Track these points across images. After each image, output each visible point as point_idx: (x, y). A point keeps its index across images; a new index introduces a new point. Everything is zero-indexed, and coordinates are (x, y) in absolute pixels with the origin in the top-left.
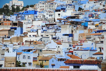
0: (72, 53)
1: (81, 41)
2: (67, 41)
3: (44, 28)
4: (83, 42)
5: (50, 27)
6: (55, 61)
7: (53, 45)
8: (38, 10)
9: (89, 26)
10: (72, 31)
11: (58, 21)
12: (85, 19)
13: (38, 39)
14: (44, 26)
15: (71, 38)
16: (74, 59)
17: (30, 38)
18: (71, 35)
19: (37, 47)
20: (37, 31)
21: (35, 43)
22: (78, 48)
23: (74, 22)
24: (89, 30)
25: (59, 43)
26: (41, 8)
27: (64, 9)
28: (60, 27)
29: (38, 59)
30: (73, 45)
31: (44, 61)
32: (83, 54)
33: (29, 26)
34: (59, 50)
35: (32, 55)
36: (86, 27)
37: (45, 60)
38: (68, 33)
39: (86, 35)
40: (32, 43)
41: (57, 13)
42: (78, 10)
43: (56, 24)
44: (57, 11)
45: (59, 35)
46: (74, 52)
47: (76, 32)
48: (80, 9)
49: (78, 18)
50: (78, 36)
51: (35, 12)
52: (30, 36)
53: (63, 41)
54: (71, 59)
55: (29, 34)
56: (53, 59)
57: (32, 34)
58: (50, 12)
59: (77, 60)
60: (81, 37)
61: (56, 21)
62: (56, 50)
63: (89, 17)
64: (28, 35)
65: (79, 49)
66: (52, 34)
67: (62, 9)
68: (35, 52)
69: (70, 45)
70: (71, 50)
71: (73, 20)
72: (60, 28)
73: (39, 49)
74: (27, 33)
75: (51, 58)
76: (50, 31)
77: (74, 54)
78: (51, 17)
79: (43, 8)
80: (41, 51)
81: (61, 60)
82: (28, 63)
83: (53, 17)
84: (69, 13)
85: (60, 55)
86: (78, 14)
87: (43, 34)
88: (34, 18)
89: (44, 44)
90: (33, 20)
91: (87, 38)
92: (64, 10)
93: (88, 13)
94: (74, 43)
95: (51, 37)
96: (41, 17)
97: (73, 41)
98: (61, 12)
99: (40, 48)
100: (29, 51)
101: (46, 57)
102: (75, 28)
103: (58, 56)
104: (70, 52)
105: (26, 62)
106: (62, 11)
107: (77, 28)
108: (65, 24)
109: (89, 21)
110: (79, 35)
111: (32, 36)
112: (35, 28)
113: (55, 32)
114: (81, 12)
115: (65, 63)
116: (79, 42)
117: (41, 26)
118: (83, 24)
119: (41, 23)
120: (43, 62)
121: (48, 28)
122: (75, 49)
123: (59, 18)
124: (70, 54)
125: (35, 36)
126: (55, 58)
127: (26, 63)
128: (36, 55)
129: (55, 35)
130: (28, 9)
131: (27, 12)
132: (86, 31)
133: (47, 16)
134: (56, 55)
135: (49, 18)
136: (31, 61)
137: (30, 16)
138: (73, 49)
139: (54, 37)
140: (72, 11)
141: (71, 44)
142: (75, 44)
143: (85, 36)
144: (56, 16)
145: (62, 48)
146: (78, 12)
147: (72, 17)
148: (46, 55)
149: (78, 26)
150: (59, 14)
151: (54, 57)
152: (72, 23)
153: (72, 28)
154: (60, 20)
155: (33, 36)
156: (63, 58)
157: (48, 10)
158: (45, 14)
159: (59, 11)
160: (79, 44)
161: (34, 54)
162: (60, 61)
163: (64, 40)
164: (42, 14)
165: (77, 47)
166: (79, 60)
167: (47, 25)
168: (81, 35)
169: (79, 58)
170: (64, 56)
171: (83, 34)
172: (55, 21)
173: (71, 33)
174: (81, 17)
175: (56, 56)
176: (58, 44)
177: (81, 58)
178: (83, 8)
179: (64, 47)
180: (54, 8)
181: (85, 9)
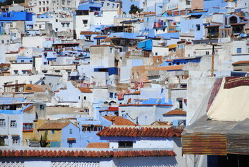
0: (117, 113)
1: (137, 84)
2: (104, 84)
3: (50, 55)
4: (142, 86)
5: (65, 51)
6: (75, 130)
7: (71, 94)
8: (35, 10)
9: (154, 50)
10: (116, 61)
11: (83, 37)
12: (146, 34)
13: (35, 79)
14: (50, 50)
15: (113, 76)
16: (121, 127)
17: (17, 77)
18: (114, 71)
19: (33, 98)
20: (33, 61)
21: (29, 88)
22: (130, 100)
23: (120, 39)
24: (155, 59)
25: (86, 90)
26: (42, 6)
27: (98, 9)
28: (87, 51)
29: (34, 127)
30: (118, 92)
31: (50, 132)
32: (142, 113)
33: (14, 47)
34: (86, 105)
35: (21, 118)
36: (147, 52)
37: (53, 130)
38: (106, 66)
39: (149, 71)
40: (20, 89)
41: (80, 18)
42: (130, 13)
43: (77, 45)
44: (79, 13)
45: (85, 69)
46: (121, 109)
47: (124, 62)
48: (134, 9)
49: (130, 31)
50: (130, 73)
51: (29, 16)
52: (16, 72)
53: (94, 83)
54: (114, 126)
55: (13, 67)
56: (71, 126)
57: (20, 67)
58: (62, 15)
59: (127, 129)
60: (135, 74)
61: (79, 36)
62: (78, 105)
63: (155, 27)
64: (11, 71)
65: (133, 102)
66: (69, 67)
67: (92, 9)
68: (28, 110)
69: (111, 94)
70: (113, 106)
71: (119, 35)
72: (88, 55)
73: (37, 105)
74: (9, 66)
75: (67, 124)
76: (64, 60)
77: (120, 114)
78: (65, 29)
79: (46, 6)
80: (42, 107)
81: (90, 128)
82: (10, 137)
83: (71, 27)
84: (109, 17)
85: (88, 117)
86: (130, 22)
87: (48, 67)
88: (26, 30)
89: (51, 92)
90: (22, 35)
91: (150, 77)
92: (96, 10)
93: (152, 20)
94: (121, 89)
95: (65, 75)
96: (43, 27)
97: (118, 84)
98: (91, 17)
99: (40, 101)
100: (13, 107)
101: (55, 123)
102: (123, 53)
103: (83, 120)
104: (111, 109)
105: (5, 134)
106: (91, 14)
107: (128, 54)
108: (98, 43)
109: (155, 39)
110: (133, 69)
111: (20, 72)
112: (29, 54)
113: (77, 64)
114: (137, 16)
115: (98, 135)
116: (133, 85)
117: (42, 47)
118: (140, 45)
119: (43, 42)
120: (46, 134)
121: (60, 54)
122: (123, 102)
123: (86, 29)
124: (112, 114)
125: (29, 72)
126: (77, 124)
127: (6, 137)
128: (30, 118)
129: (76, 69)
130: (11, 9)
131: (9, 15)
132: (148, 62)
133: (56, 26)
134: (78, 116)
135: (61, 29)
136: (18, 131)
137: (14, 24)
138: (118, 102)
139: (74, 74)
140: (115, 14)
141: (114, 92)
142: (124, 91)
143: (146, 73)
144: (79, 25)
145: (92, 101)
146: (129, 17)
147: (116, 29)
148: (54, 118)
149: (130, 49)
150: (85, 22)
151: (73, 121)
152: (116, 42)
153: (116, 53)
154: (88, 35)
155: (24, 72)
156: (95, 123)
157: (60, 10)
158: (52, 21)
159: (86, 13)
160: (133, 91)
161: (26, 114)
162: (87, 132)
163: (96, 81)
164: (45, 19)
165: (126, 98)
166: (132, 127)
167: (56, 46)
168: (137, 70)
169: (133, 124)
170: (97, 119)
171: (142, 69)
172: (75, 36)
173: (113, 66)
174: (137, 28)
175: (78, 120)
176: (83, 91)
177: (135, 123)
178: (141, 6)
179: (97, 98)
180: (72, 5)
181: (145, 10)
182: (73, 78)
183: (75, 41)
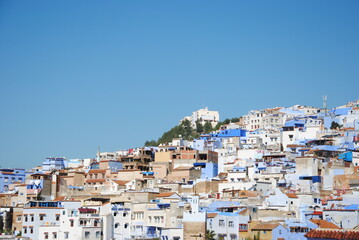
0: (321, 217)
1: (339, 191)
2: (309, 191)
3: (261, 165)
4: (344, 193)
5: (273, 162)
6: (284, 231)
7: (279, 199)
8: (248, 128)
9: (354, 161)
10: (319, 171)
11: (289, 150)
12: (346, 146)
13: (248, 186)
14: (261, 161)
15: (316, 184)
16: (326, 230)
17: (233, 184)
18: (317, 179)
19: (246, 202)
20: (246, 171)
21: (243, 194)
22: (333, 206)
23: (322, 151)
24: (355, 169)
25: (293, 195)
26: (254, 124)
27: (302, 125)
28: (293, 161)
29: (249, 228)
30: (322, 198)
31: (262, 232)
32: (345, 217)
33: (231, 159)
34: (293, 209)
35: (237, 219)
36: (348, 163)
37: (265, 230)
38: (310, 175)
39: (350, 179)
40: (236, 195)
41: (287, 134)
42: (331, 128)
43: (284, 156)
44: (286, 129)
45: (291, 177)
46: (324, 213)
47: (327, 172)
48: (335, 125)
49: (331, 144)
50: (332, 181)
51: (243, 133)
52: (232, 180)
53: (299, 190)
54: (319, 229)
55: (230, 176)
56: (280, 227)
57: (236, 176)
58: (271, 131)
59: (332, 232)
60: (337, 182)
61: (285, 149)
62: (286, 209)
63: (354, 141)
64: (228, 178)
65: (336, 207)
66: (277, 176)
67: (297, 125)
68: (243, 213)
69: (315, 200)
70: (317, 210)
71: (321, 147)
72: (294, 165)
73: (250, 208)
74: (227, 174)
75: (277, 226)
76: (273, 170)
77: (324, 218)
78: (274, 143)
79: (257, 123)
80: (254, 210)
81: (298, 230)
82: (229, 236)
83: (279, 141)
84: (312, 132)
85: (295, 220)
86: (331, 136)
87: (259, 176)
88: (241, 145)
89: (262, 197)
90: (237, 149)
91: (351, 185)
92: (300, 126)
93: (351, 135)
94: (324, 195)
95: (274, 183)
96: (255, 142)
97: (322, 191)
98: (296, 132)
99: (253, 205)
100: (231, 210)
101: (266, 224)
102: (325, 164)
103: (291, 222)
104: (315, 213)
105: (225, 233)
106: (296, 130)
107: (330, 165)
108: (303, 155)
109: (355, 151)
110: (335, 178)
111: (236, 180)
112: (243, 165)
113: (284, 173)
114: (337, 131)
115: (306, 236)
116: (335, 192)
117: (254, 159)
118: (341, 156)
119: (255, 154)
120: (259, 234)
121: (269, 164)
122: (327, 207)
123: (291, 143)
124: (317, 218)
125: (243, 179)
126: (285, 226)
127: (225, 235)
128: (245, 219)
129: (283, 177)
130: (228, 127)
131: (226, 132)
132: (349, 171)
133: (266, 140)
134: (286, 219)
135: (270, 143)
136: (235, 230)
137: (231, 139)
138: (322, 207)
139: (281, 181)
140: (318, 129)
141: (318, 198)
142: (327, 198)
143: (348, 181)
144: (285, 139)
145: (298, 205)
146: (330, 132)
147: (318, 142)
148: (266, 220)
149: (331, 160)
150: (291, 136)
151: (282, 223)
152: (319, 153)
153: (319, 163)
154: (293, 148)
155: (239, 179)
156: (301, 226)
157: (269, 127)
158: (262, 136)
159: (291, 129)
160: (335, 197)
161: (241, 216)
162: (295, 233)
163: (302, 188)
164: (256, 135)
165: (330, 203)
166: (337, 230)
167: (266, 157)
168: (339, 179)
169: (337, 227)
170: (303, 222)
171: (343, 178)
172: (282, 150)
173: (317, 174)
174: (338, 142)
175: (287, 223)
176: (290, 196)
177: (339, 226)
178: (341, 123)
179: (303, 203)
180: (279, 123)
181: (345, 126)
182: (281, 185)
183: (282, 153)
